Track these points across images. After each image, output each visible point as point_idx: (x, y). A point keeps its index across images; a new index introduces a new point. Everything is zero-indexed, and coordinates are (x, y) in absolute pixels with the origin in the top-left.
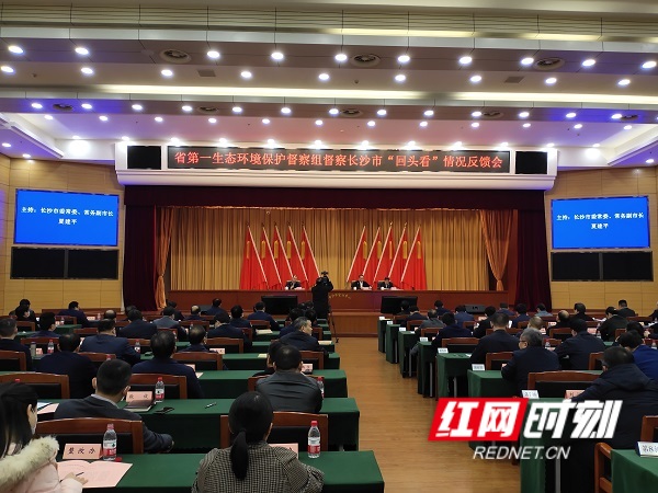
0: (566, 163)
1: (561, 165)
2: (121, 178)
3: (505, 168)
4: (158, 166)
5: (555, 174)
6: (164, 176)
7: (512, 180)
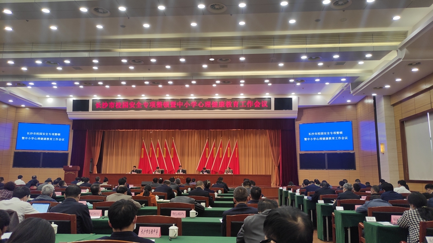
1: (300, 105)
2: (69, 116)
3: (268, 107)
4: (87, 110)
5: (297, 110)
6: (91, 114)
7: (272, 113)
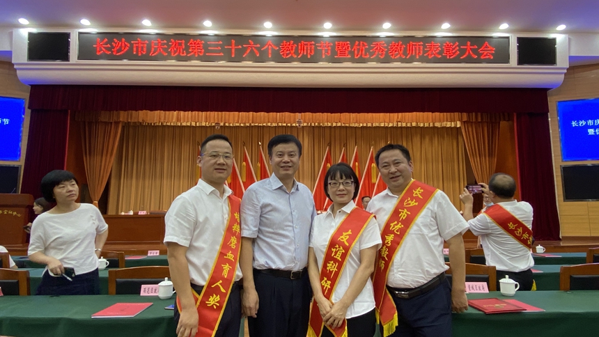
0: (578, 52)
2: (20, 74)
3: (503, 57)
4: (65, 57)
5: (567, 66)
6: (75, 69)
7: (513, 74)
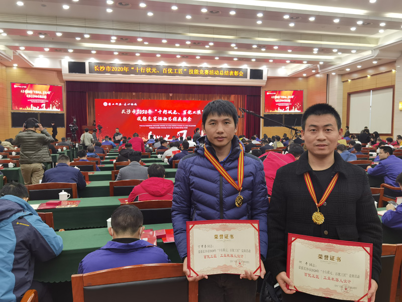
0: (270, 75)
1: (268, 76)
2: (65, 78)
3: (245, 76)
4: (84, 72)
5: (266, 80)
6: (87, 77)
7: (248, 82)
